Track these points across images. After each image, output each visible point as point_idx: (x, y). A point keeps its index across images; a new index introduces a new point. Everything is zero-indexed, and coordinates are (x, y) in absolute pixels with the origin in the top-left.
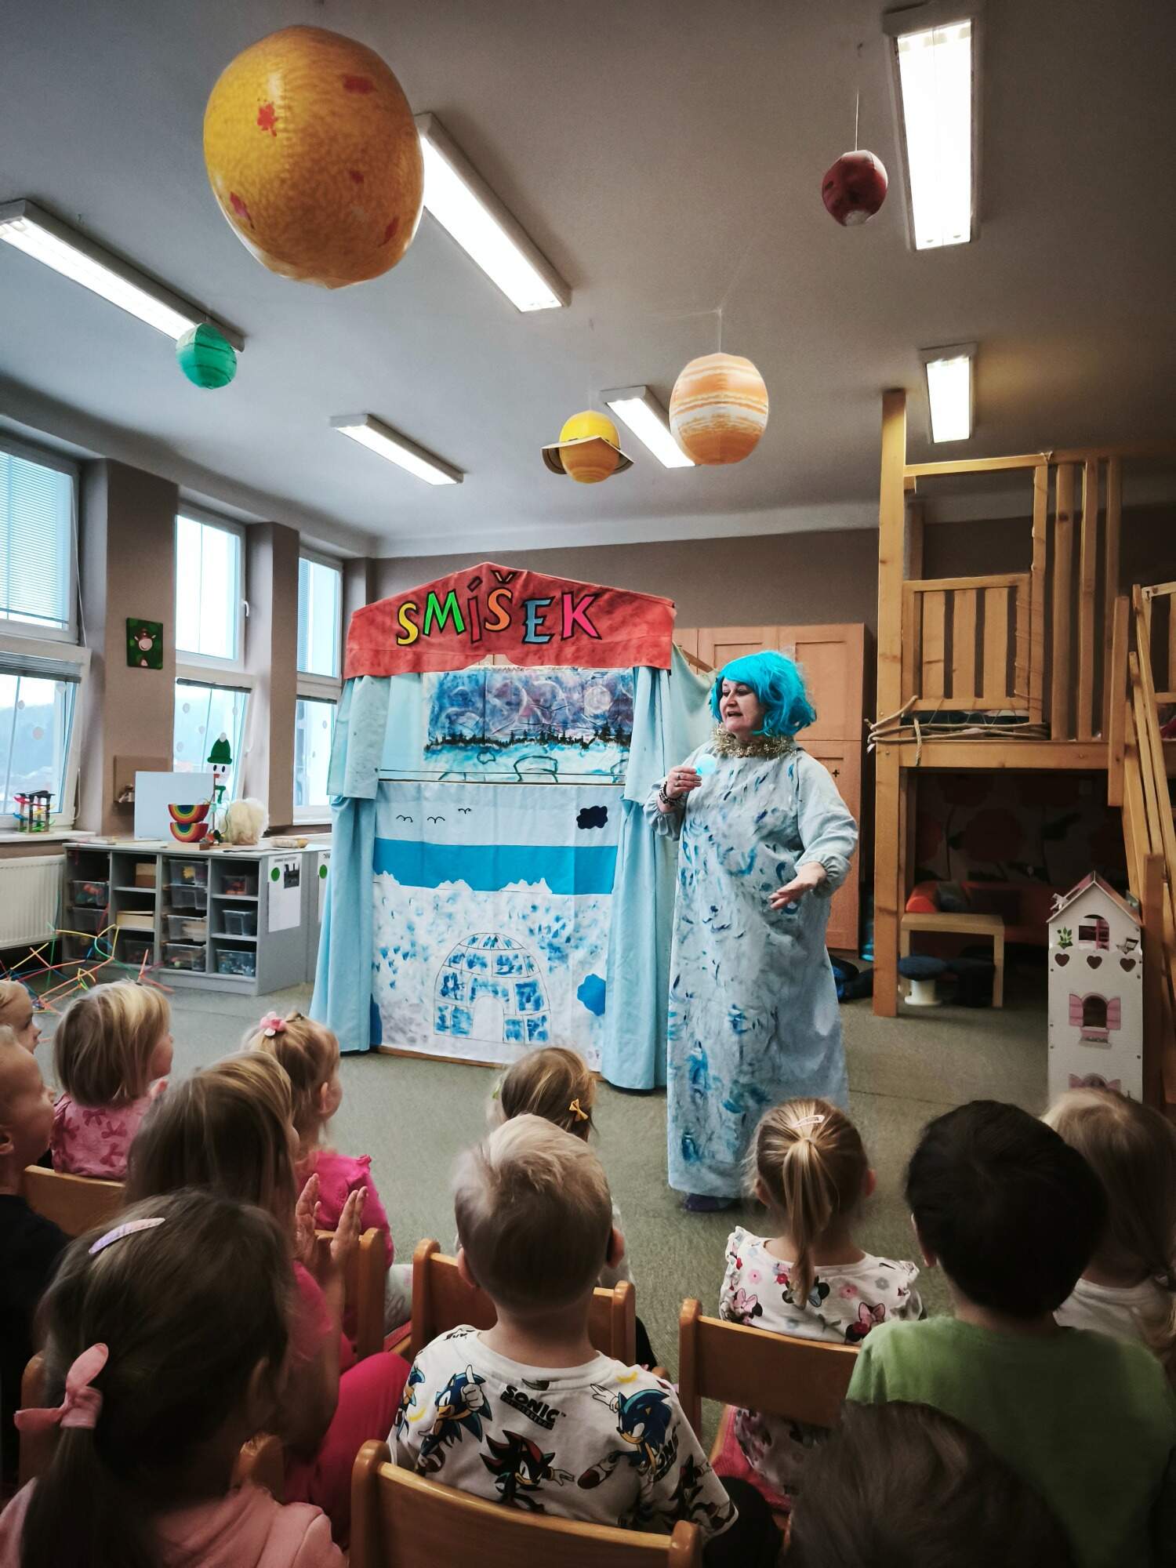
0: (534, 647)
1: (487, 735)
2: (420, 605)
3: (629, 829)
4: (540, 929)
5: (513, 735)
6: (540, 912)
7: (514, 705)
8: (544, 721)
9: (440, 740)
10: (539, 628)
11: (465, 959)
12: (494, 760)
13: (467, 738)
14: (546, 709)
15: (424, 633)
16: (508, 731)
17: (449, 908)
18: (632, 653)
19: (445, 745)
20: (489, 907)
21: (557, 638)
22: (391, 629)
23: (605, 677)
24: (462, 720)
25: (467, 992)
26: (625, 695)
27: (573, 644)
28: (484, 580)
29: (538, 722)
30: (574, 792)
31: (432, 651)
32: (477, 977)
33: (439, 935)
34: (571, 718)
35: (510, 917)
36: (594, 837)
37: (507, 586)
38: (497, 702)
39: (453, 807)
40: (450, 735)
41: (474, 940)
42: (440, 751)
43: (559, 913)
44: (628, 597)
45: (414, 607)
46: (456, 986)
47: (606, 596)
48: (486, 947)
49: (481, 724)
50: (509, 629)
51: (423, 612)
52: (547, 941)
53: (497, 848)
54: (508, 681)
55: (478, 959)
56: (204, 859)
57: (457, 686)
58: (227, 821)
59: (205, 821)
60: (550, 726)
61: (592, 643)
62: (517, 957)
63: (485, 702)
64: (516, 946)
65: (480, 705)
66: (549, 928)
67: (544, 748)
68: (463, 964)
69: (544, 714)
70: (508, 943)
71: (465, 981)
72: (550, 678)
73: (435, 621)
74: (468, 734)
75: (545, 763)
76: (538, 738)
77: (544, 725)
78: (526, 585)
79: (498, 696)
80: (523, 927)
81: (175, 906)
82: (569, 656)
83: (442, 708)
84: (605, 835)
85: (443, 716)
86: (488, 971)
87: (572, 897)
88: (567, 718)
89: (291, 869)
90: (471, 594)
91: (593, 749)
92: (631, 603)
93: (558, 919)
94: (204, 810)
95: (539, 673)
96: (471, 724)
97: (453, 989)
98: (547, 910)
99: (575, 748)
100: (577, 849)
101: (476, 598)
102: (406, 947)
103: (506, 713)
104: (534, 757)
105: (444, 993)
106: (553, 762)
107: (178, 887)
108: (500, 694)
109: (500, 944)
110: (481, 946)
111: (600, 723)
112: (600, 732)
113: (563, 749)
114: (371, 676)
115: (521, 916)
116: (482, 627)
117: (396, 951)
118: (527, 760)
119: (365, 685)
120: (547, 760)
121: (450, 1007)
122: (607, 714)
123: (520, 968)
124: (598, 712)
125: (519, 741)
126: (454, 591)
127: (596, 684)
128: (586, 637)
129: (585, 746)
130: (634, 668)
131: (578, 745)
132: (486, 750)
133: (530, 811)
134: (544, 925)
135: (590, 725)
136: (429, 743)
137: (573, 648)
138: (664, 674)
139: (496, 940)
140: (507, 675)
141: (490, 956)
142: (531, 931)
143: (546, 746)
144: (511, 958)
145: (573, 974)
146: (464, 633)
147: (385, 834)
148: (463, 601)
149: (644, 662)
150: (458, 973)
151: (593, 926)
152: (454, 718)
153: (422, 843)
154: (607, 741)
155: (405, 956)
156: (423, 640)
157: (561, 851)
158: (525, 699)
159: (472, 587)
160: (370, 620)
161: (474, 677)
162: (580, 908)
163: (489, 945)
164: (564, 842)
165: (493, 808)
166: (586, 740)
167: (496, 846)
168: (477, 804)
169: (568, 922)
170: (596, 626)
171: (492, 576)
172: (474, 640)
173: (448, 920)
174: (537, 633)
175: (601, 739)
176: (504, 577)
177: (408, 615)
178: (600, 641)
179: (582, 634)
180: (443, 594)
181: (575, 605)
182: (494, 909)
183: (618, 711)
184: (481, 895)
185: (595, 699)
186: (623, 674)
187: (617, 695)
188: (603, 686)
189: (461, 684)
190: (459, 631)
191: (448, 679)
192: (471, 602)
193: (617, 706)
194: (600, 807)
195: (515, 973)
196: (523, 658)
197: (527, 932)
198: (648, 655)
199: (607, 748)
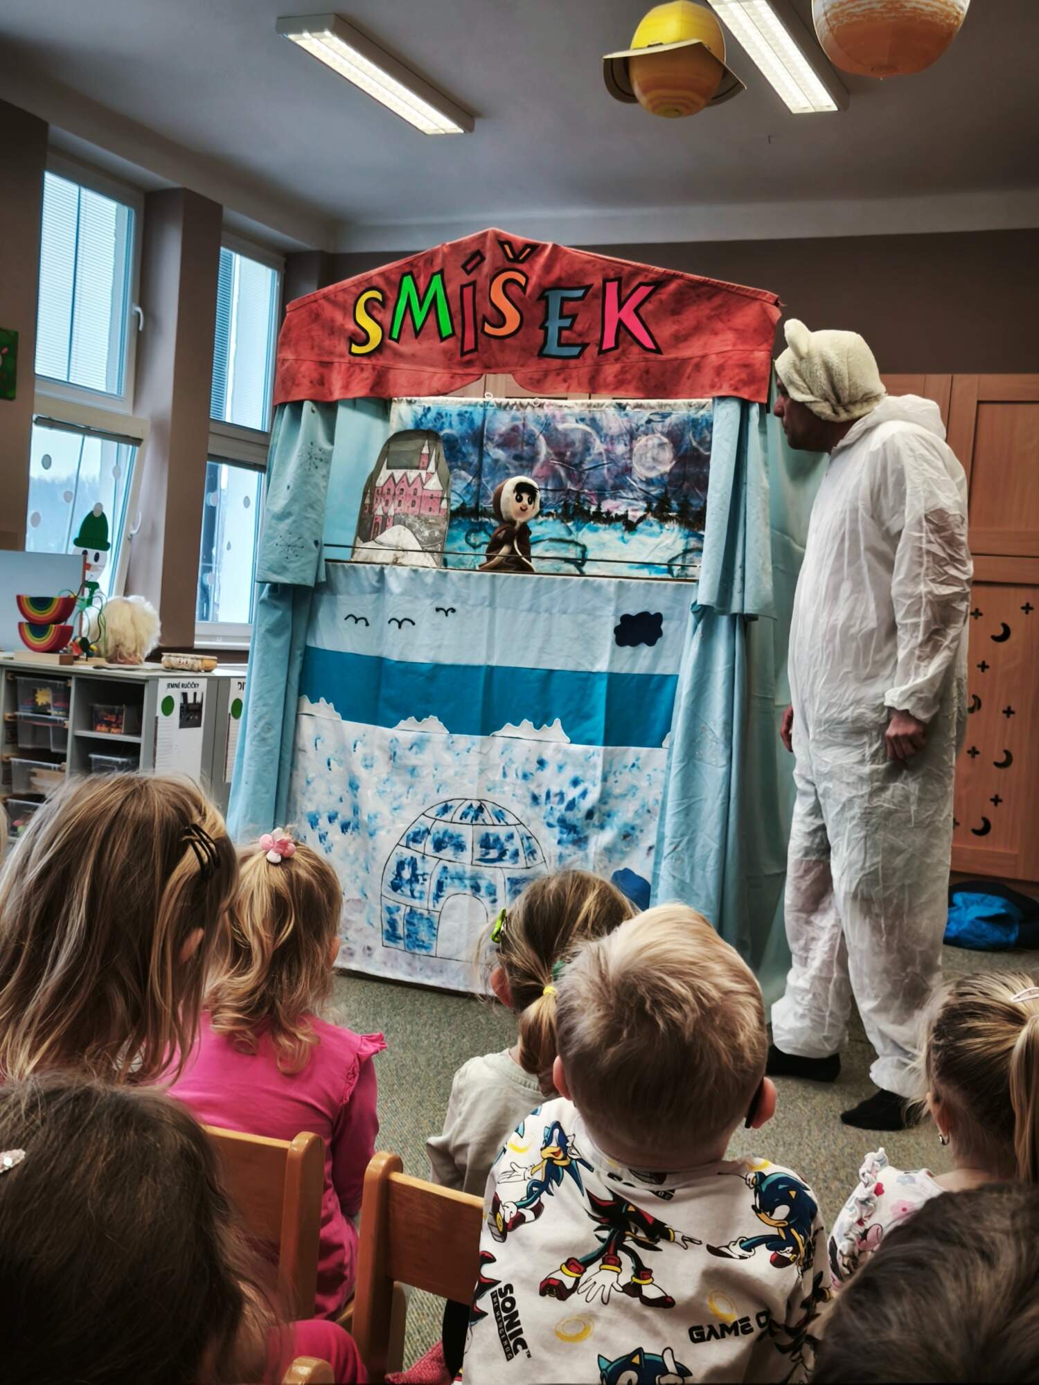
0: (557, 363)
1: (482, 504)
2: (389, 294)
4: (548, 795)
6: (550, 770)
7: (526, 460)
8: (570, 486)
10: (565, 333)
11: (430, 838)
14: (574, 468)
15: (391, 338)
17: (412, 759)
18: (708, 376)
20: (473, 760)
21: (592, 351)
22: (342, 330)
23: (668, 421)
25: (430, 886)
26: (696, 450)
27: (617, 360)
28: (488, 256)
29: (560, 488)
30: (612, 589)
31: (401, 365)
32: (447, 864)
33: (395, 799)
34: (611, 482)
35: (505, 775)
36: (640, 660)
37: (520, 266)
38: (499, 454)
39: (427, 605)
41: (446, 809)
43: (579, 773)
44: (705, 289)
45: (378, 296)
46: (414, 878)
47: (672, 286)
48: (464, 821)
49: (475, 489)
50: (520, 333)
51: (391, 304)
52: (557, 815)
53: (491, 670)
54: (519, 423)
55: (451, 837)
56: (65, 677)
58: (101, 624)
59: (70, 622)
60: (578, 494)
61: (646, 360)
62: (511, 837)
63: (482, 454)
64: (511, 820)
65: (474, 459)
66: (561, 795)
67: (568, 527)
68: (428, 845)
69: (570, 475)
70: (500, 815)
71: (428, 870)
72: (583, 420)
73: (408, 318)
74: (454, 502)
75: (568, 550)
76: (560, 511)
77: (569, 492)
78: (548, 267)
79: (499, 446)
80: (523, 790)
81: (20, 745)
82: (610, 379)
84: (656, 658)
86: (466, 856)
87: (600, 749)
88: (606, 482)
89: (190, 700)
90: (466, 279)
91: (642, 531)
92: (709, 298)
93: (575, 783)
94: (68, 605)
95: (566, 411)
96: (460, 486)
97: (410, 881)
98: (560, 768)
99: (615, 529)
100: (613, 678)
101: (474, 284)
102: (345, 814)
104: (552, 540)
105: (395, 887)
106: (579, 549)
107: (27, 718)
108: (506, 443)
109: (487, 816)
110: (456, 818)
111: (655, 492)
112: (655, 505)
113: (596, 530)
115: (520, 775)
116: (478, 330)
117: (330, 819)
118: (542, 544)
120: (571, 546)
121: (403, 907)
122: (666, 478)
123: (516, 854)
124: (653, 475)
126: (441, 272)
127: (653, 432)
128: (635, 349)
129: (631, 527)
131: (619, 524)
132: (482, 528)
133: (544, 616)
134: (555, 789)
135: (641, 494)
137: (617, 367)
140: (518, 414)
141: (469, 834)
142: (535, 799)
143: (570, 524)
144: (503, 838)
146: (452, 340)
147: (325, 643)
148: (454, 288)
149: (729, 390)
150: (418, 856)
151: (629, 797)
153: (380, 661)
154: (663, 519)
155: (344, 828)
156: (389, 347)
157: (585, 679)
158: (543, 449)
159: (469, 267)
160: (313, 316)
161: (467, 415)
162: (611, 766)
163: (469, 818)
164: (592, 664)
165: (488, 609)
166: (634, 516)
167: (489, 666)
168: (464, 602)
169: (590, 788)
170: (654, 333)
171: (500, 251)
172: (465, 350)
173: (408, 777)
174: (563, 341)
175: (655, 517)
176: (517, 252)
177: (370, 306)
178: (659, 356)
179: (631, 344)
180: (426, 277)
181: (623, 299)
182: (481, 763)
183: (684, 474)
184: (463, 740)
185: (649, 455)
186: (695, 416)
187: (686, 450)
188: (662, 433)
189: (447, 425)
190: (444, 335)
191: (429, 416)
192: (465, 290)
193: (684, 466)
194: (652, 613)
195: (507, 863)
196: (539, 381)
197: (529, 800)
198: (731, 379)
199: (664, 531)
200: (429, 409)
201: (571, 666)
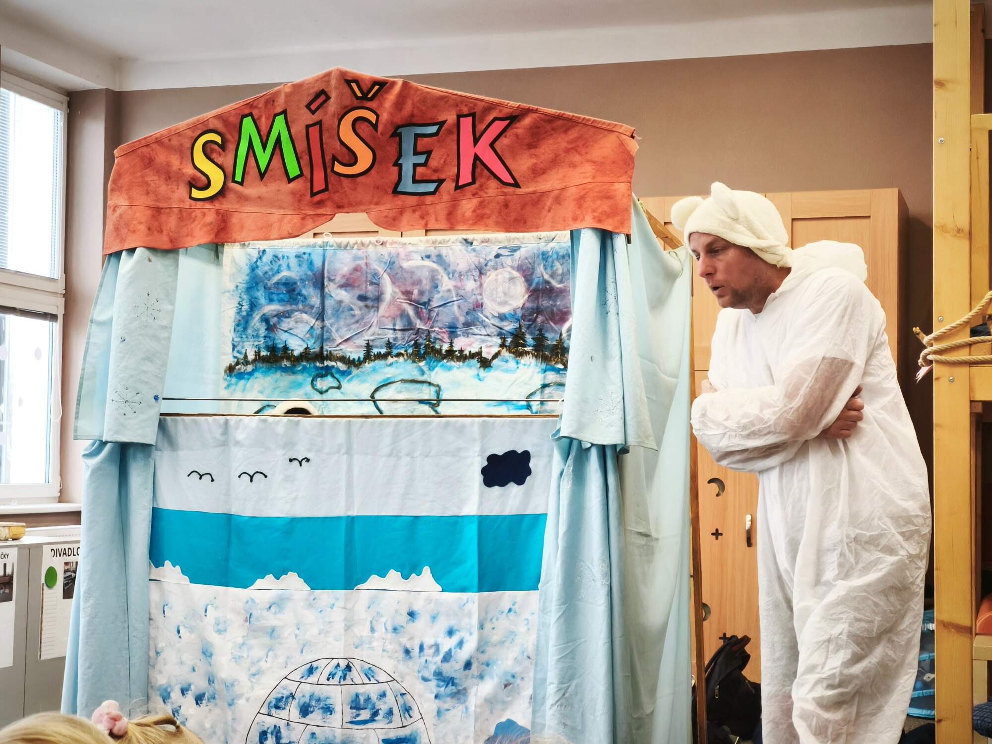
0: (413, 200)
1: (328, 348)
2: (228, 136)
3: (567, 485)
4: (421, 648)
5: (369, 347)
6: (421, 623)
7: (371, 301)
8: (419, 324)
9: (251, 356)
10: (420, 170)
11: (295, 702)
12: (339, 388)
13: (296, 353)
14: (422, 306)
15: (234, 180)
16: (361, 341)
17: (271, 620)
18: (569, 207)
19: (259, 365)
20: (338, 616)
21: (449, 186)
22: (179, 174)
23: (517, 254)
24: (286, 324)
26: (548, 282)
27: (474, 195)
28: (333, 95)
30: (476, 428)
31: (248, 208)
32: (315, 730)
33: (253, 663)
34: (462, 319)
35: (372, 630)
36: (510, 501)
37: (369, 104)
38: (344, 295)
39: (280, 456)
40: (268, 348)
41: (311, 671)
42: (251, 374)
43: (453, 622)
44: (560, 122)
45: (218, 139)
47: (527, 121)
48: (331, 682)
49: (318, 332)
50: (373, 171)
51: (231, 147)
52: (433, 668)
53: (352, 520)
54: (362, 263)
55: (319, 700)
57: (278, 272)
60: (429, 332)
61: (505, 194)
62: (383, 695)
63: (323, 296)
64: (383, 677)
65: (315, 301)
66: (437, 647)
67: (420, 367)
68: (293, 711)
69: (418, 314)
70: (369, 674)
71: (294, 739)
72: (428, 257)
73: (252, 161)
74: (297, 347)
75: (421, 391)
76: (410, 351)
77: (418, 332)
78: (399, 103)
79: (342, 286)
80: (393, 646)
82: (469, 214)
83: (253, 306)
84: (527, 496)
85: (257, 317)
86: (336, 720)
87: (475, 596)
88: (456, 319)
90: (310, 119)
91: (498, 367)
92: (564, 131)
93: (451, 633)
95: (411, 248)
96: (302, 330)
98: (434, 618)
99: (470, 366)
100: (483, 521)
101: (319, 123)
102: (199, 684)
103: (357, 312)
104: (404, 381)
106: (433, 389)
108: (347, 285)
109: (356, 675)
110: (323, 680)
111: (509, 326)
112: (509, 340)
113: (450, 369)
114: (148, 248)
115: (390, 628)
116: (328, 169)
117: (184, 691)
118: (393, 386)
119: (138, 262)
120: (425, 386)
122: (519, 313)
123: (390, 713)
124: (505, 310)
125: (380, 356)
126: (284, 112)
127: (503, 266)
128: (493, 184)
129: (485, 364)
130: (572, 232)
131: (474, 362)
132: (327, 372)
133: (405, 460)
134: (428, 641)
135: (494, 330)
136: (232, 361)
137: (475, 201)
138: (620, 241)
139: (348, 668)
140: (360, 253)
141: (337, 695)
142: (407, 652)
143: (422, 364)
144: (374, 697)
145: (476, 719)
146: (300, 180)
147: (169, 502)
148: (298, 128)
149: (589, 221)
150: (282, 724)
151: (507, 644)
152: (273, 321)
153: (229, 517)
154: (519, 354)
155: (199, 699)
156: (233, 191)
157: (454, 523)
158: (389, 289)
159: (313, 107)
160: (147, 161)
161: (306, 257)
162: (487, 613)
163: (337, 678)
164: (460, 508)
165: (345, 456)
166: (487, 354)
167: (349, 516)
168: (319, 451)
169: (467, 637)
170: (511, 167)
171: (347, 90)
172: (315, 191)
173: (266, 640)
174: (417, 178)
175: (510, 352)
176: (365, 89)
177: (208, 151)
178: (518, 191)
179: (488, 179)
180: (267, 119)
181: (478, 135)
182: (346, 619)
183: (538, 308)
184: (325, 596)
185: (500, 290)
186: (545, 249)
187: (538, 284)
188: (512, 267)
189: (284, 266)
190: (291, 176)
191: (264, 259)
192: (310, 129)
193: (537, 298)
194: (519, 451)
195: (380, 722)
196: (394, 219)
197: (401, 655)
198: (594, 211)
199: (520, 366)
200: (264, 251)
201: (437, 512)
